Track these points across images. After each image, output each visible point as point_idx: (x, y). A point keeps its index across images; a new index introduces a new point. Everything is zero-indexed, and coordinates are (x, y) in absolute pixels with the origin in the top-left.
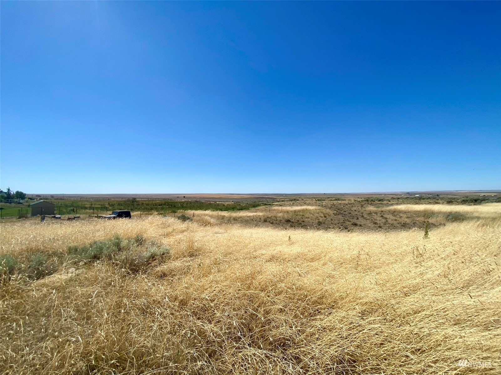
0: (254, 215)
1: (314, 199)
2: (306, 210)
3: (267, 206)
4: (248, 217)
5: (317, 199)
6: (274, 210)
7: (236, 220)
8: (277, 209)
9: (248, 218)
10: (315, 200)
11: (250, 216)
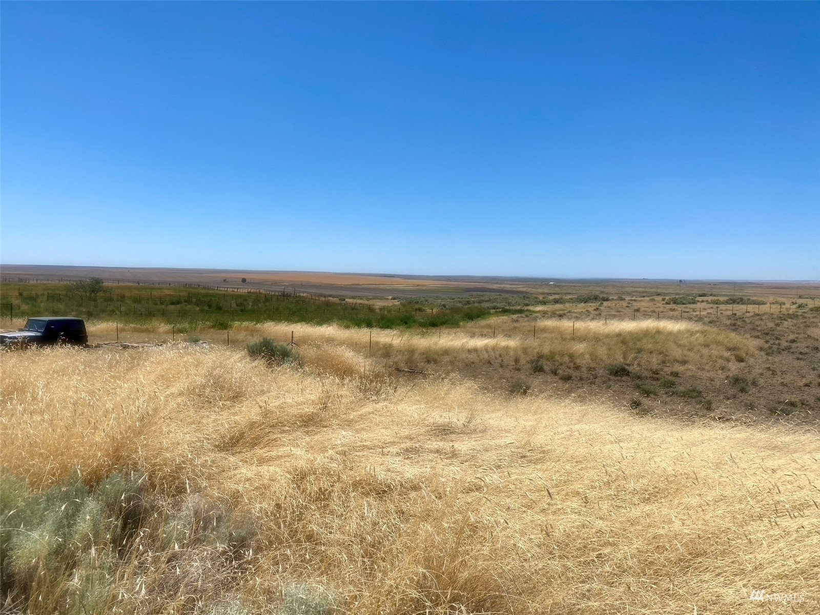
0: (487, 345)
1: (660, 298)
2: (658, 332)
3: (515, 316)
4: (469, 351)
5: (667, 298)
6: (545, 330)
7: (435, 361)
8: (554, 328)
9: (473, 357)
10: (664, 300)
11: (476, 350)
